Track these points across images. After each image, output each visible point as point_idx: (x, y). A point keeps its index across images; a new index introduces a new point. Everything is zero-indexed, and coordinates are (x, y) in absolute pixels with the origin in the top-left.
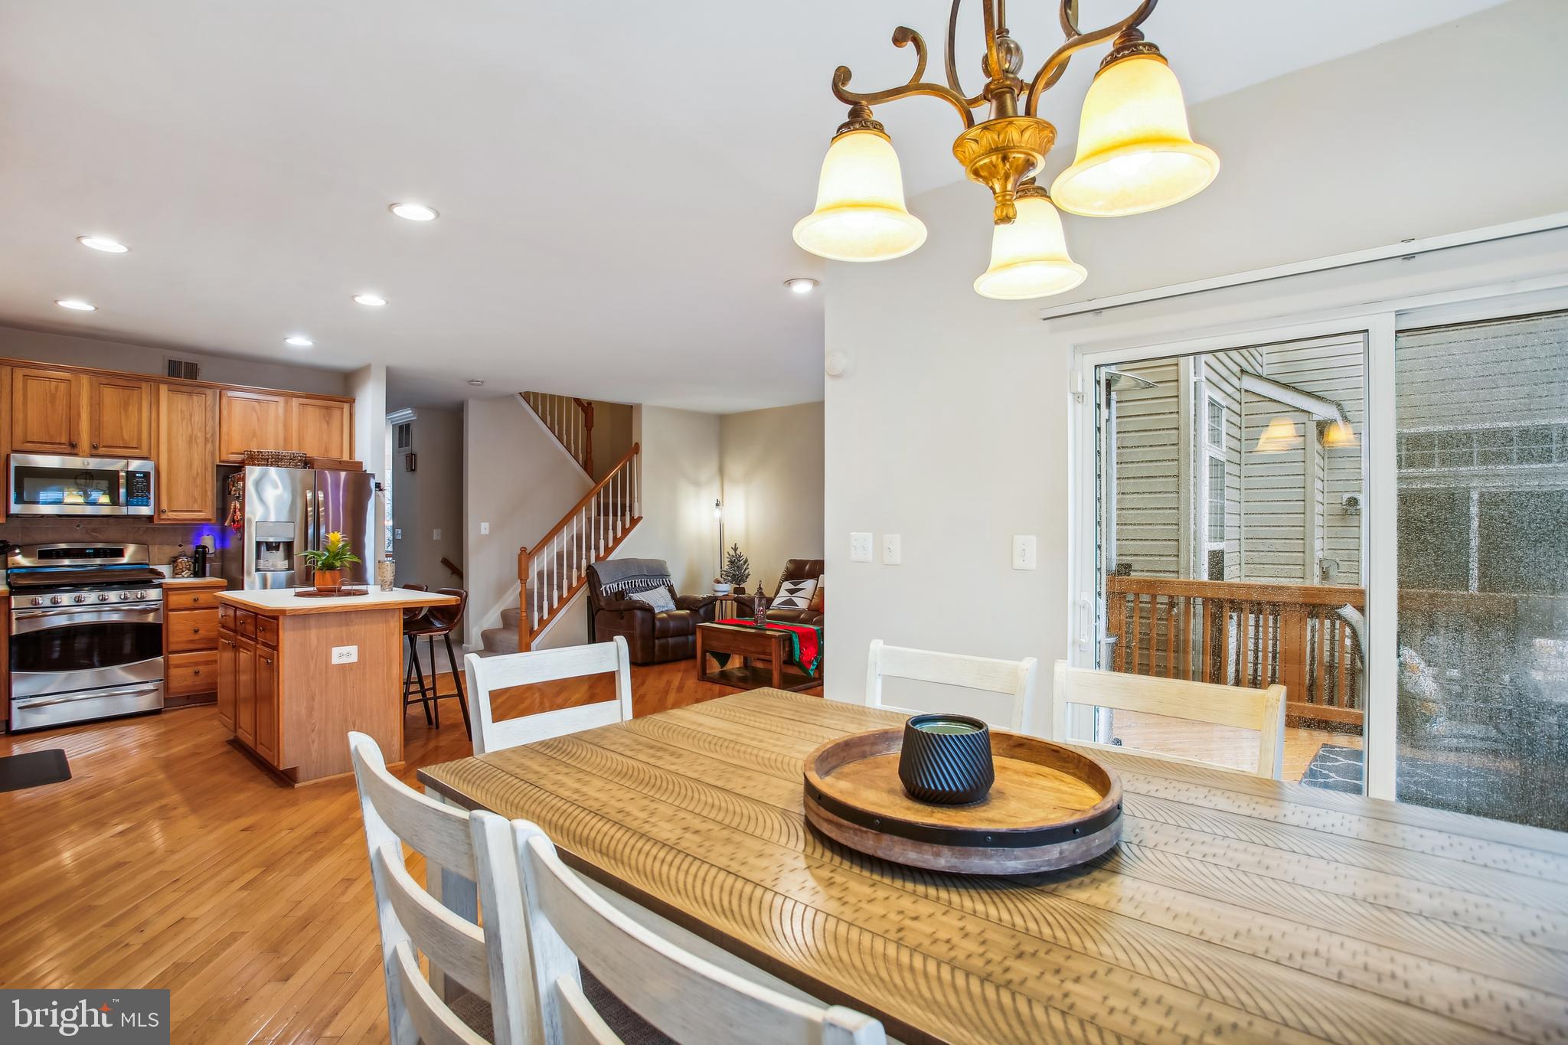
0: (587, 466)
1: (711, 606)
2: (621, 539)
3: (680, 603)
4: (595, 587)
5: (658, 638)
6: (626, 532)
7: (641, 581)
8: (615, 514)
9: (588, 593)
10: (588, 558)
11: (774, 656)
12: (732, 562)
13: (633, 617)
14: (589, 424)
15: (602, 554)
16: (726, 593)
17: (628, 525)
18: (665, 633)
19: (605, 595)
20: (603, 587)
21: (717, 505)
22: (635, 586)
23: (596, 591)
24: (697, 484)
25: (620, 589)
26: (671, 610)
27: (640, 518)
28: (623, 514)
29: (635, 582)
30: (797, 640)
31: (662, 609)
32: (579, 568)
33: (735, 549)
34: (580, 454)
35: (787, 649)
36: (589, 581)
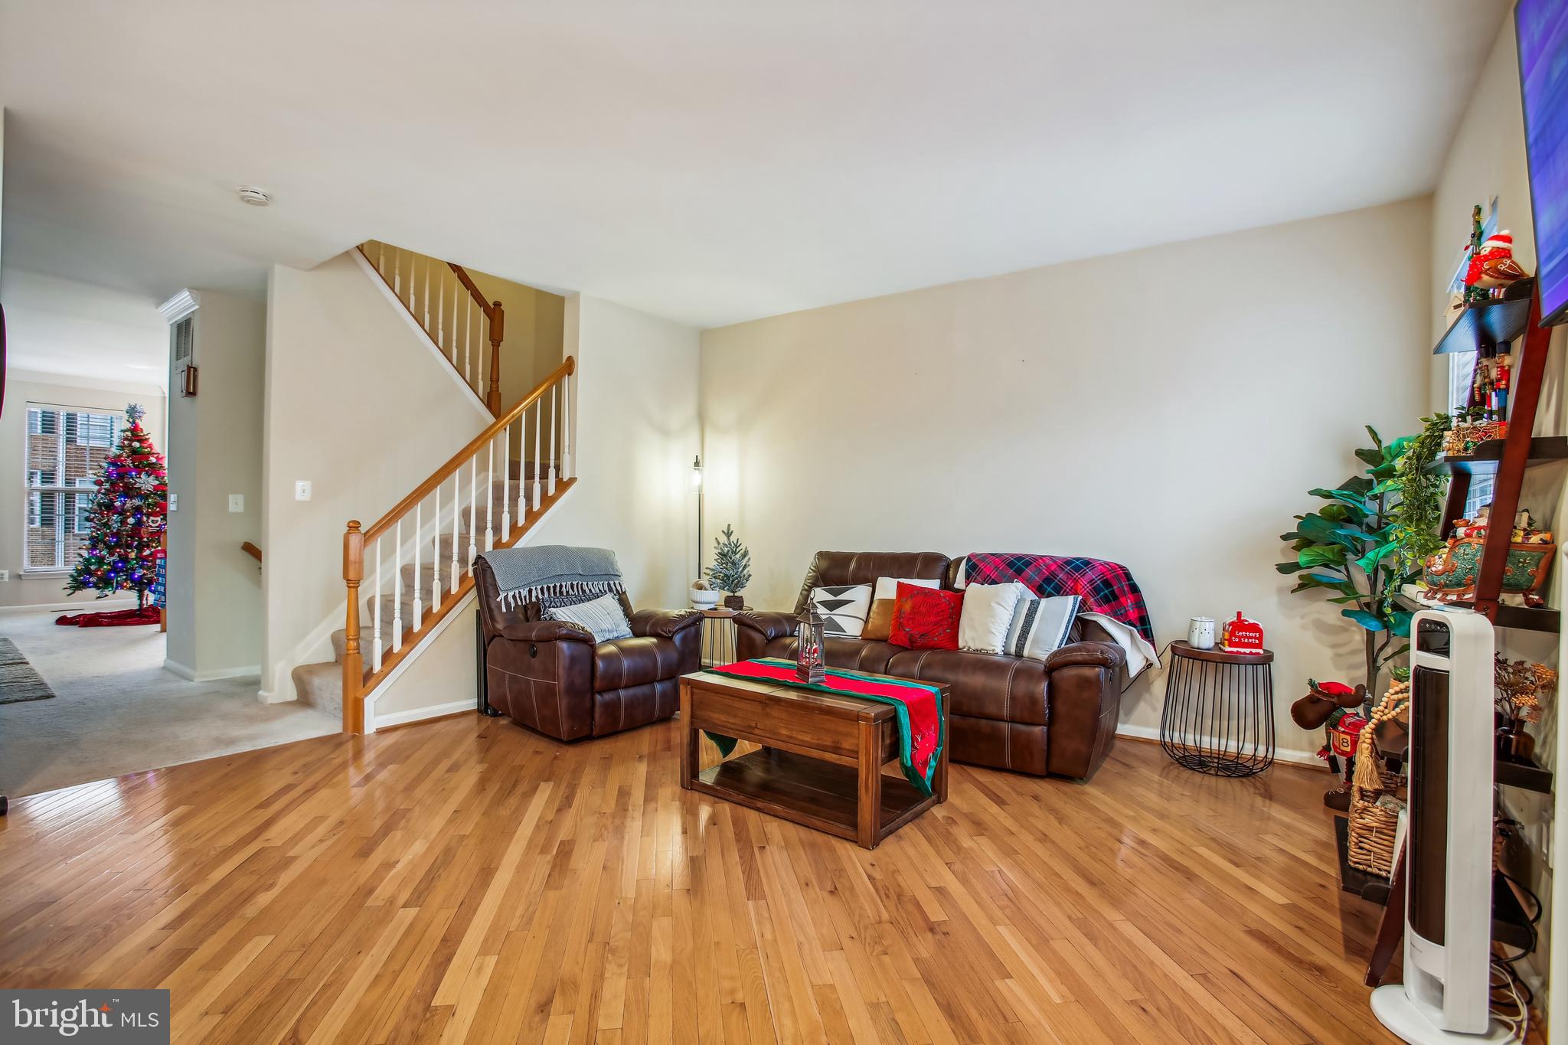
0: (493, 401)
1: (693, 629)
2: (540, 514)
3: (640, 624)
4: (487, 596)
5: (600, 693)
6: (547, 501)
7: (572, 585)
8: (530, 476)
9: (476, 606)
10: (480, 544)
11: (863, 759)
12: (723, 555)
13: (553, 654)
14: (496, 337)
15: (505, 537)
16: (712, 606)
17: (552, 491)
18: (613, 683)
19: (504, 610)
20: (502, 595)
21: (697, 464)
22: (561, 593)
23: (488, 602)
24: (665, 432)
25: (534, 599)
26: (625, 638)
27: (572, 480)
28: (544, 476)
29: (561, 586)
30: (908, 720)
31: (608, 636)
32: (463, 560)
33: (729, 534)
34: (480, 380)
35: (888, 741)
36: (477, 585)
